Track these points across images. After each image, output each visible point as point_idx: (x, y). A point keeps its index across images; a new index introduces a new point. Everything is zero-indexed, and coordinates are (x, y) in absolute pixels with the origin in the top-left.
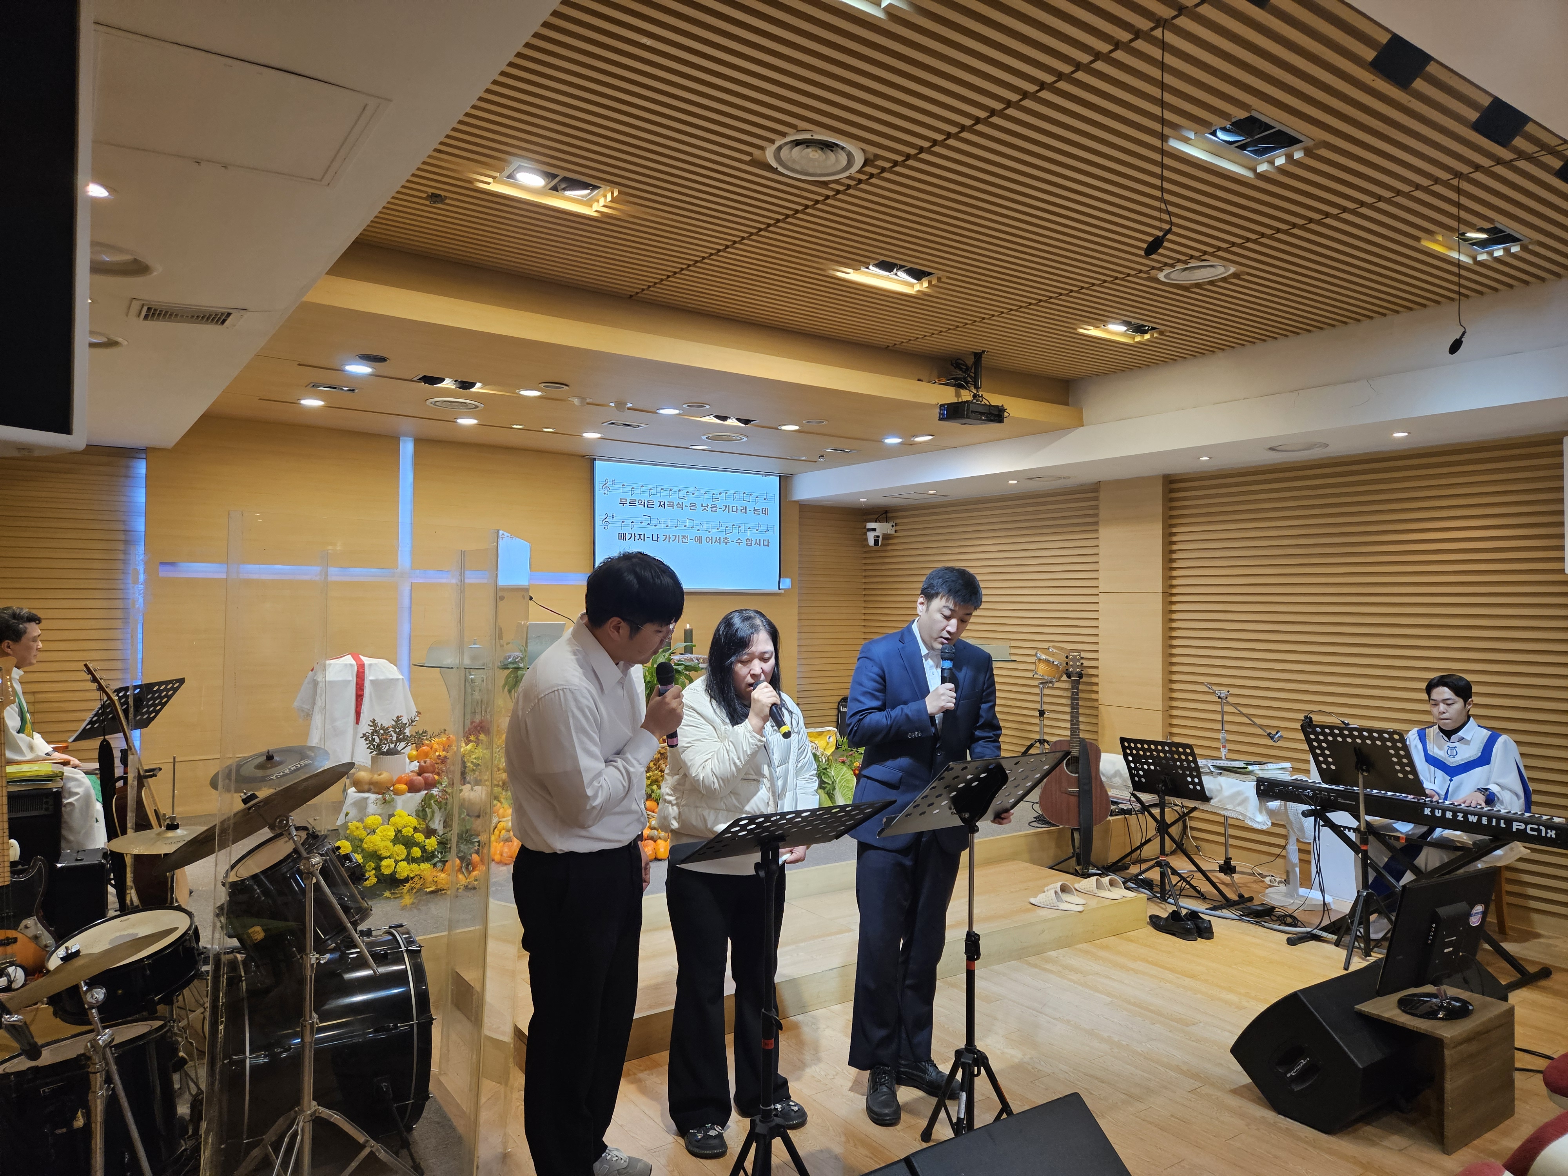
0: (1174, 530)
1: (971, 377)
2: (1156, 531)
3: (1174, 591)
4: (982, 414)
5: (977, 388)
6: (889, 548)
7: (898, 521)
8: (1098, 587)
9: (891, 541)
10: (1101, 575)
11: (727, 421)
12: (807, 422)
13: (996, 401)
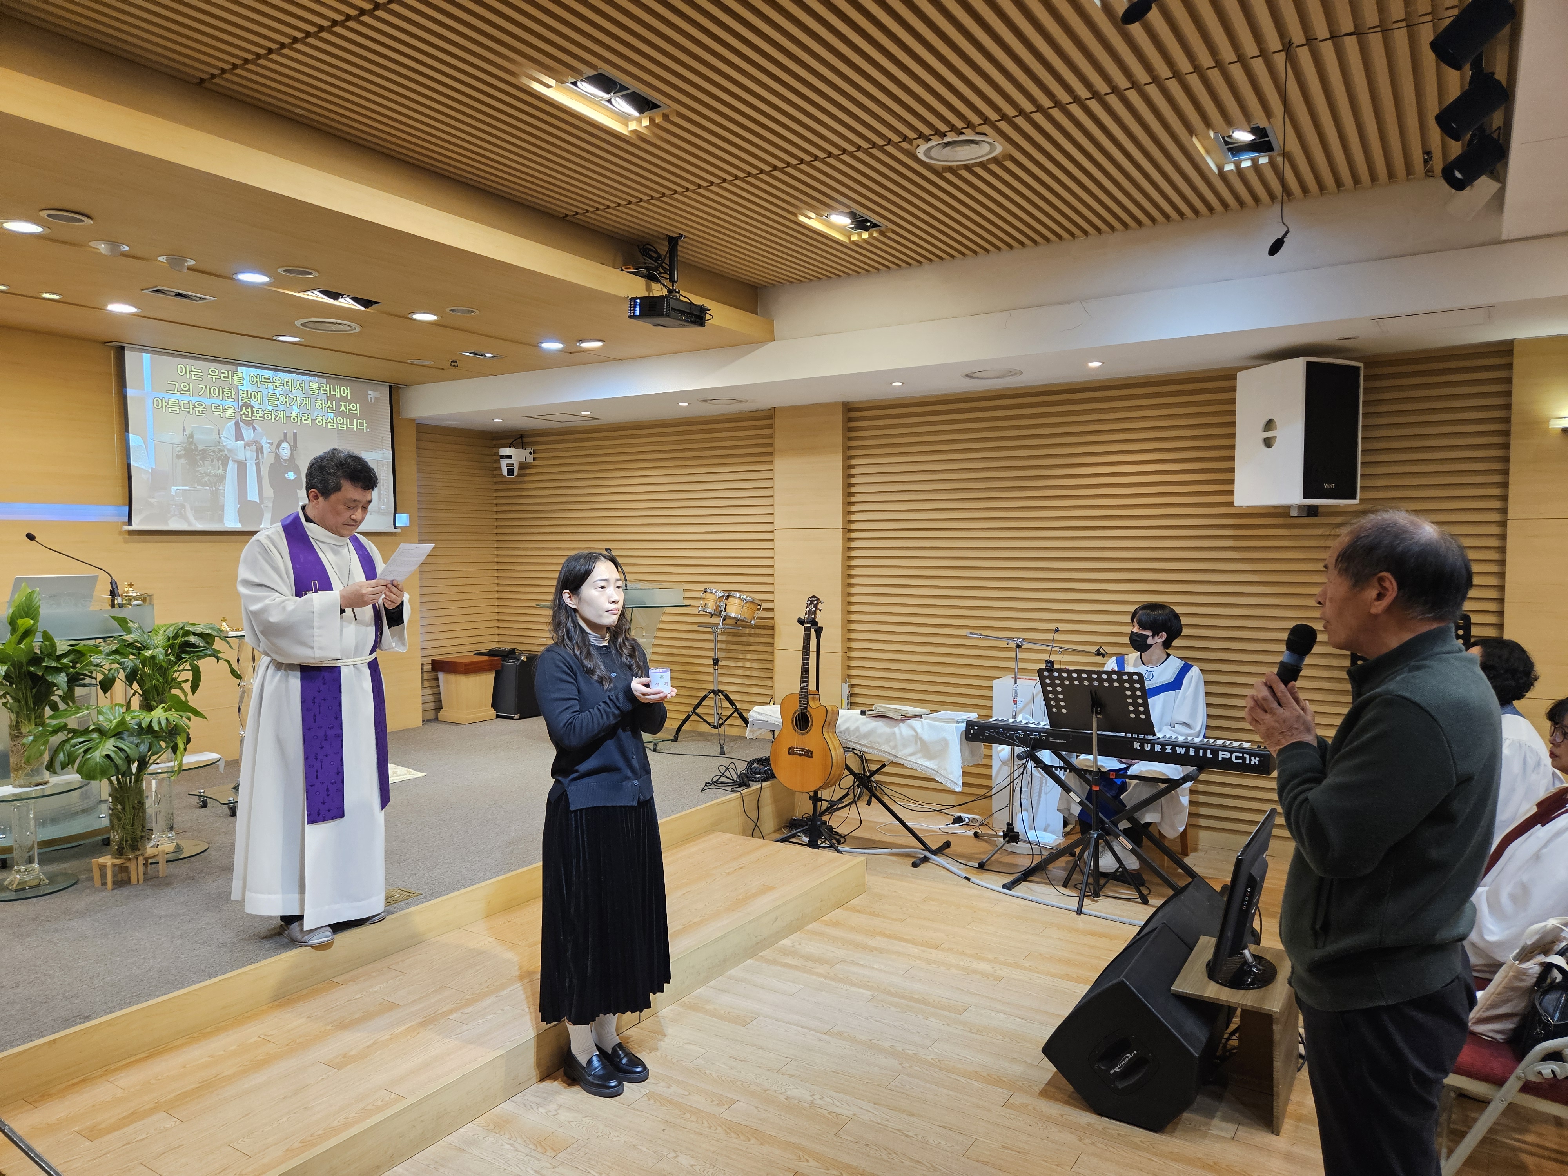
0: (853, 462)
1: (663, 268)
2: (837, 461)
3: (853, 527)
4: (682, 313)
5: (672, 280)
6: (526, 478)
7: (536, 448)
8: (773, 523)
9: (528, 471)
10: (776, 510)
11: (341, 300)
12: (452, 310)
13: (698, 300)
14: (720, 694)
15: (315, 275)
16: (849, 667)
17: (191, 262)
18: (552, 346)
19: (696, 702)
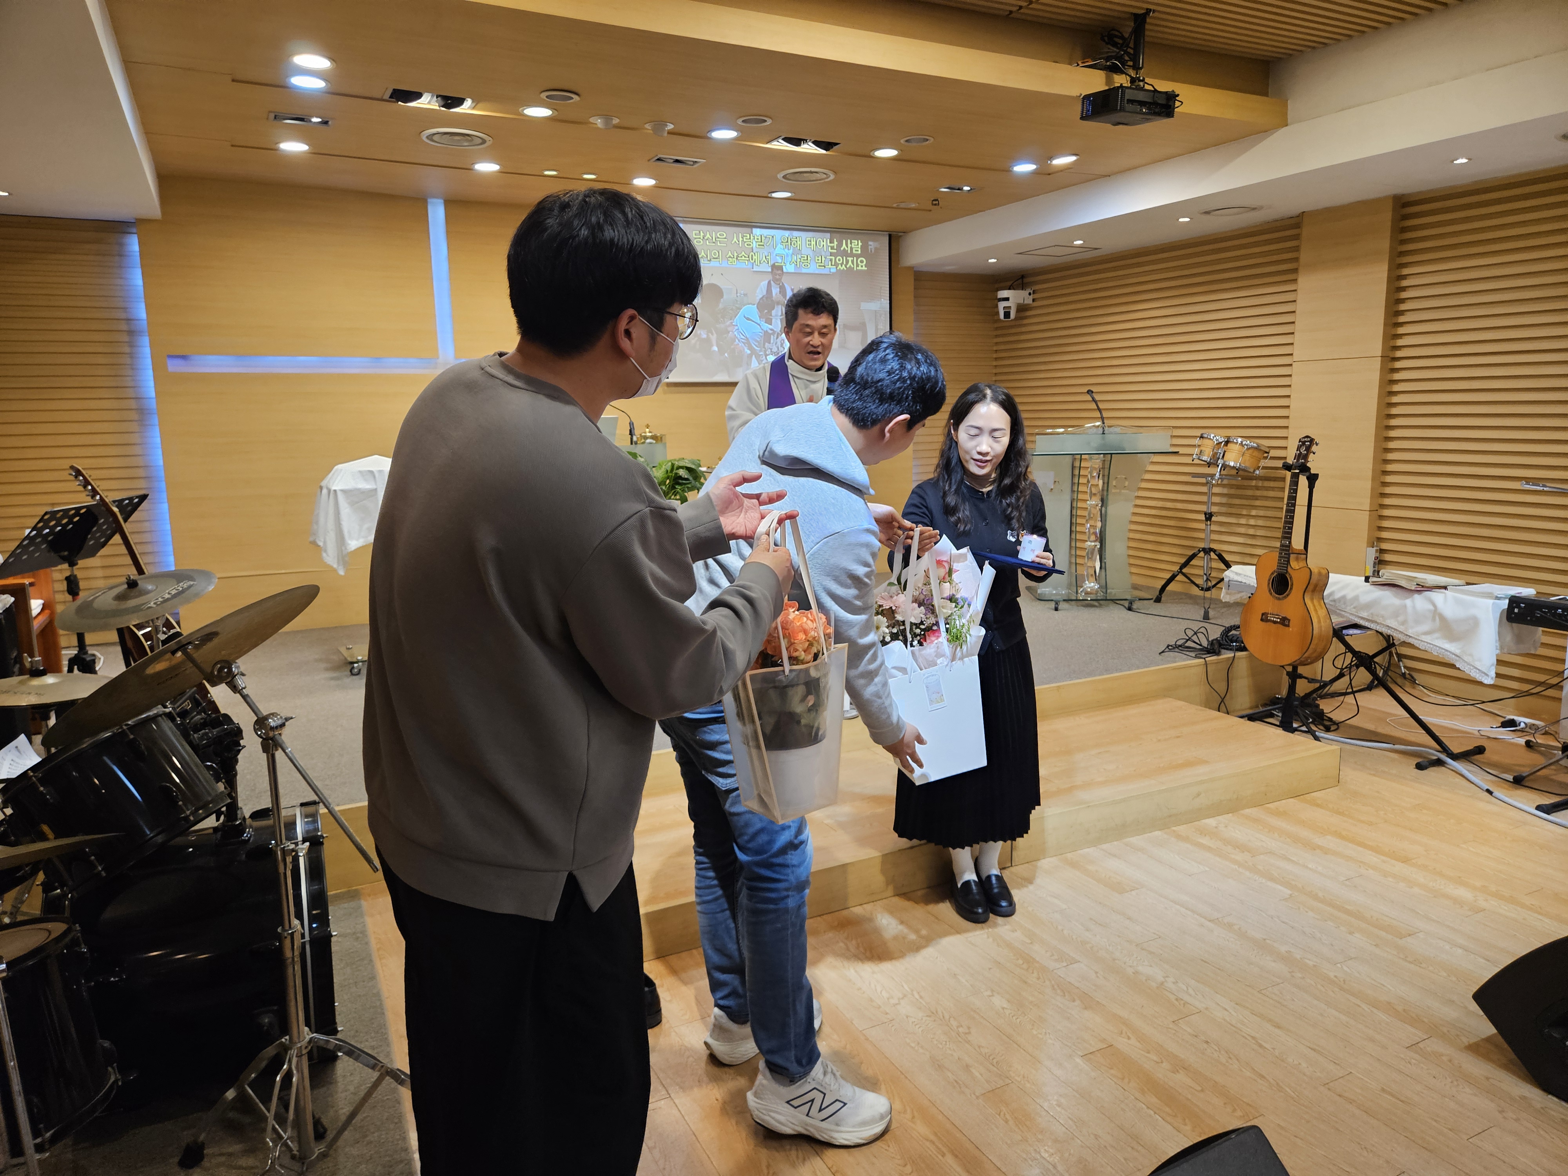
0: (1405, 271)
1: (1128, 54)
2: (1380, 273)
3: (1399, 354)
5: (1136, 68)
6: (1022, 322)
7: (1037, 287)
8: (1292, 354)
9: (1026, 314)
10: (1297, 339)
11: (803, 146)
12: (907, 141)
13: (1163, 86)
14: (1212, 554)
15: (769, 122)
16: (1380, 529)
17: (670, 127)
18: (1024, 168)
19: (1183, 560)
